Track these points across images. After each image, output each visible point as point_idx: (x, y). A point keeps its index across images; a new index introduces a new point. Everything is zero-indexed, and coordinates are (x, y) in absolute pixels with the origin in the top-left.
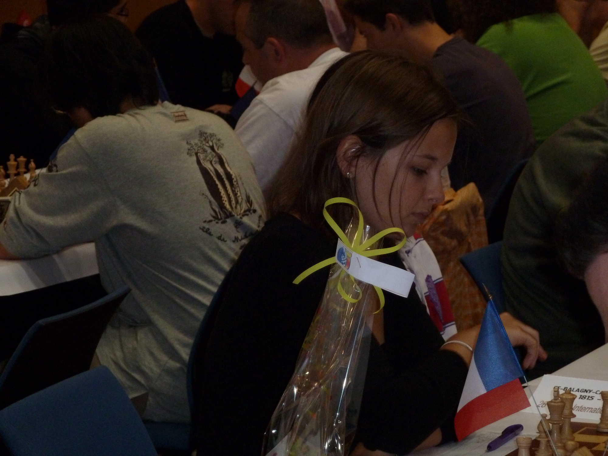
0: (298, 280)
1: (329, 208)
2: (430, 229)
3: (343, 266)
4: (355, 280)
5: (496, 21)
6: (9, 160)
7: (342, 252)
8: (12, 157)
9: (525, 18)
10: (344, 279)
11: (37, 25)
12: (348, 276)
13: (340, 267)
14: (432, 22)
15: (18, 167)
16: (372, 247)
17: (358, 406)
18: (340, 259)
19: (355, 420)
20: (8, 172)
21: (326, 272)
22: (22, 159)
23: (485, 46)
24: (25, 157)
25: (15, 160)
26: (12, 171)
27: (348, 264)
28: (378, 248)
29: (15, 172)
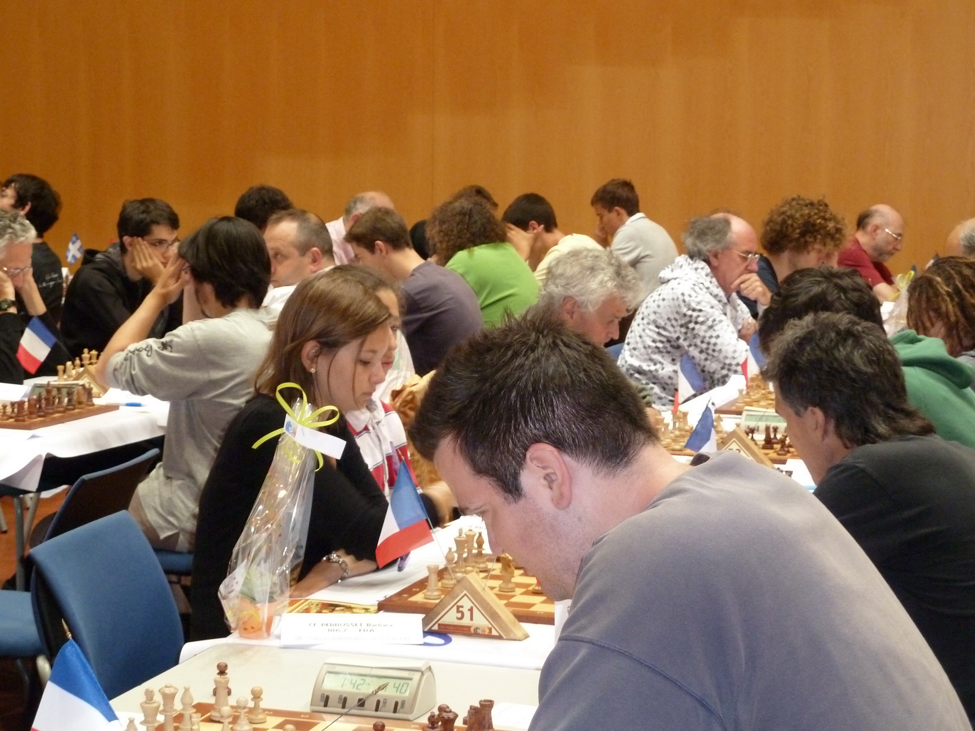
0: (256, 446)
1: (281, 392)
2: (400, 404)
3: (290, 435)
4: (300, 446)
5: (461, 248)
6: (83, 353)
7: (289, 425)
8: (86, 350)
9: (483, 246)
10: (291, 445)
11: (111, 250)
12: (294, 442)
13: (287, 436)
14: (411, 248)
15: (90, 359)
16: (314, 421)
17: (304, 543)
18: (287, 429)
19: (302, 552)
20: (83, 362)
21: (275, 441)
22: (94, 352)
23: (453, 267)
24: (97, 350)
25: (89, 353)
26: (86, 362)
27: (294, 433)
28: (318, 421)
29: (88, 362)
